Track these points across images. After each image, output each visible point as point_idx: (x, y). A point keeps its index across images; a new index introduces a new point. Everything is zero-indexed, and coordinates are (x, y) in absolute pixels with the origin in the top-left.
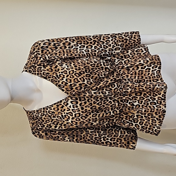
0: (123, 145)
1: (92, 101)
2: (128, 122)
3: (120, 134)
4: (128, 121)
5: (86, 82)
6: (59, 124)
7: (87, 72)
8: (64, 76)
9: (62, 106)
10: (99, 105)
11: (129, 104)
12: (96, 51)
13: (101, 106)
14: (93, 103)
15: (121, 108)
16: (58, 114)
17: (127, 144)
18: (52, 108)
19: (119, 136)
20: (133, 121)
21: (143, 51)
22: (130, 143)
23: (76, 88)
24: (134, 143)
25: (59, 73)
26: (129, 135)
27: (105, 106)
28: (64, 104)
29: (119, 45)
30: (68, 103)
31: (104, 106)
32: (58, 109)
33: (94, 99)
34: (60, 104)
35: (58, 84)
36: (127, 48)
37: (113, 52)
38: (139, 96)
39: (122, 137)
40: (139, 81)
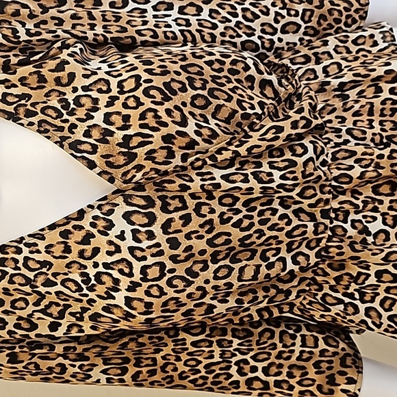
0: (310, 388)
1: (212, 211)
2: (340, 301)
3: (298, 349)
4: (339, 296)
5: (190, 129)
6: (71, 314)
7: (196, 89)
8: (96, 101)
9: (83, 233)
10: (242, 230)
11: (354, 227)
12: (215, 27)
13: (251, 232)
14: (217, 220)
15: (324, 241)
16: (66, 270)
17: (328, 383)
18: (42, 245)
19: (297, 354)
20: (357, 296)
21: (375, 44)
22: (337, 382)
23: (150, 156)
24: (351, 381)
25: (75, 89)
26: (331, 349)
27: (266, 231)
28: (93, 225)
29: (297, 15)
30: (110, 221)
31: (260, 233)
32: (68, 250)
33: (221, 204)
34: (75, 227)
35: (70, 141)
36: (325, 29)
37: (275, 38)
38: (387, 195)
39: (308, 360)
40: (385, 141)
